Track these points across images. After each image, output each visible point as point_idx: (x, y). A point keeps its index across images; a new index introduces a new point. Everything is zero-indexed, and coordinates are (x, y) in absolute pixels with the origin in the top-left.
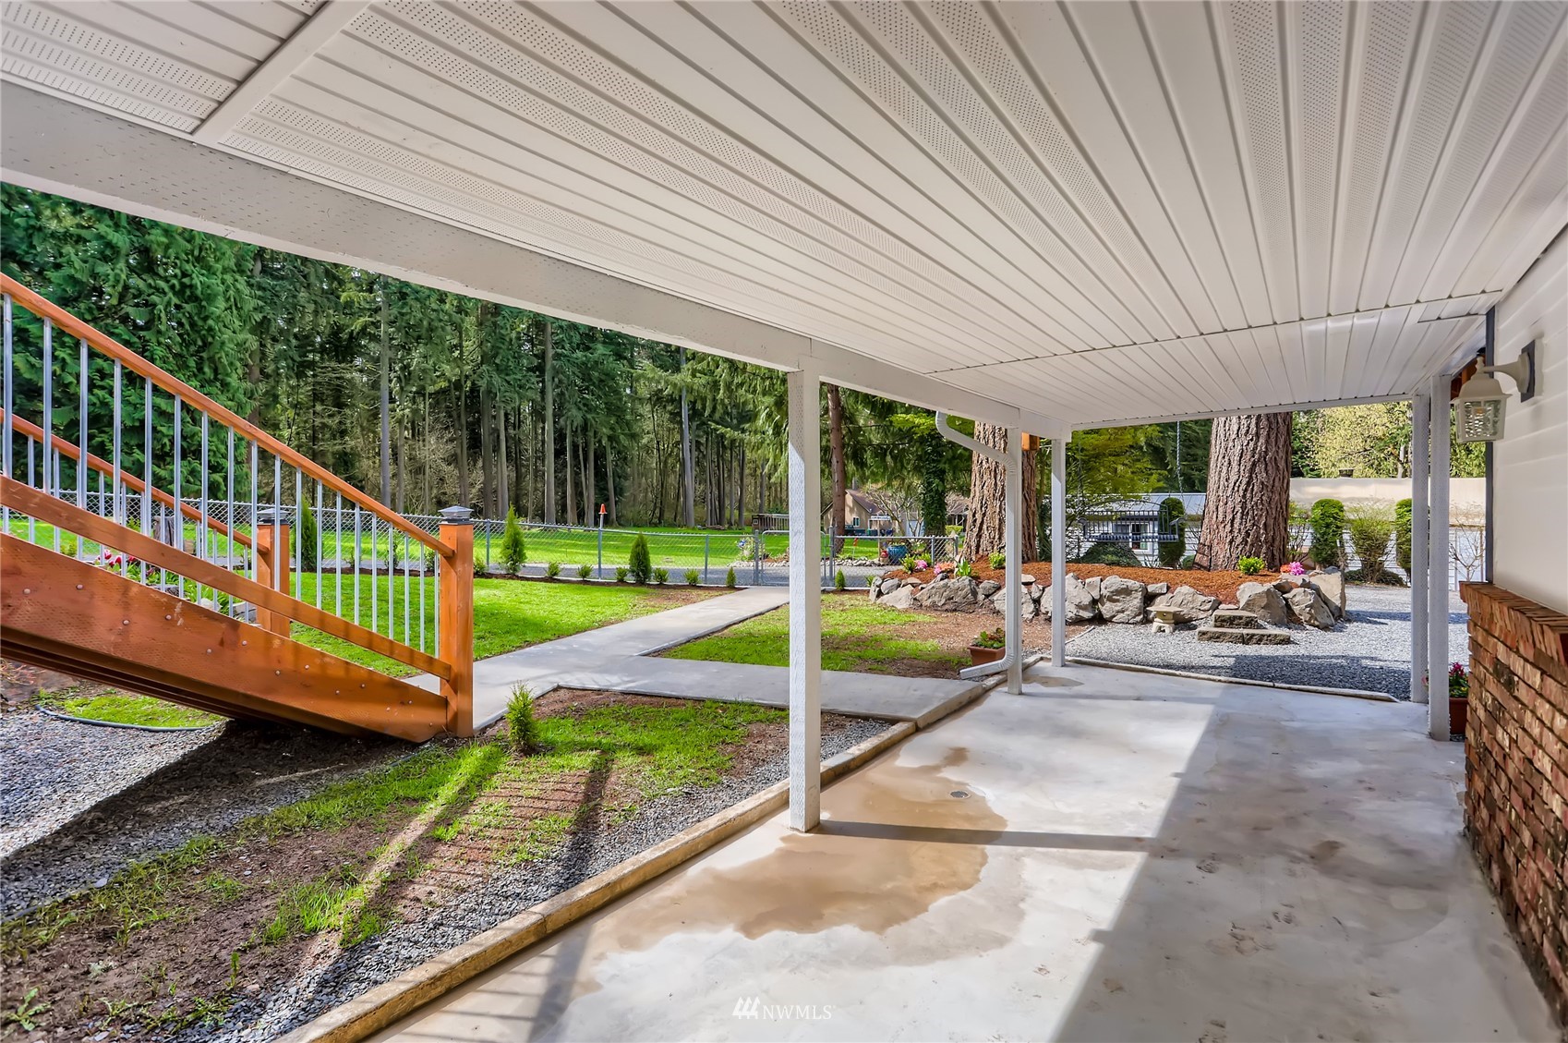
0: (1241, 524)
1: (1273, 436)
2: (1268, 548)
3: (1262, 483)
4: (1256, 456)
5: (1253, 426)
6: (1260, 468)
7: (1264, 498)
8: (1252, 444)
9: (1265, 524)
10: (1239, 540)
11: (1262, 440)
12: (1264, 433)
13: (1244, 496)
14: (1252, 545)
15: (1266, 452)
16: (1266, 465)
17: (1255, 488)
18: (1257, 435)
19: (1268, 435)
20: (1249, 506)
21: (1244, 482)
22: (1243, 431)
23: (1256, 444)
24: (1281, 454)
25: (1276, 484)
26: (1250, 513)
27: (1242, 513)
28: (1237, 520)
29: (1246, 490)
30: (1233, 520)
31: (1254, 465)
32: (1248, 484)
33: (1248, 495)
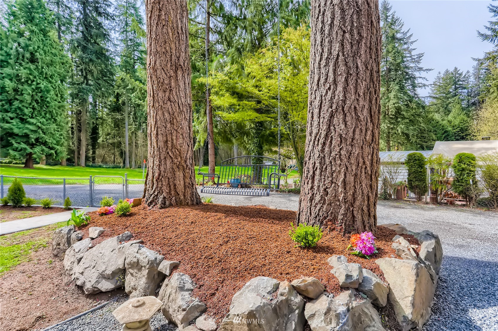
0: (320, 181)
1: (352, 82)
2: (347, 209)
3: (341, 136)
4: (334, 107)
5: (331, 74)
6: (338, 119)
7: (343, 152)
8: (330, 93)
9: (344, 181)
10: (318, 198)
11: (340, 88)
12: (341, 79)
13: (323, 150)
14: (330, 204)
15: (344, 101)
16: (345, 115)
17: (333, 142)
18: (335, 82)
19: (346, 80)
20: (327, 161)
21: (323, 136)
22: (322, 80)
23: (334, 92)
24: (361, 103)
25: (357, 137)
26: (329, 169)
27: (321, 169)
28: (317, 177)
29: (324, 144)
30: (313, 177)
31: (332, 116)
32: (327, 136)
33: (327, 149)
